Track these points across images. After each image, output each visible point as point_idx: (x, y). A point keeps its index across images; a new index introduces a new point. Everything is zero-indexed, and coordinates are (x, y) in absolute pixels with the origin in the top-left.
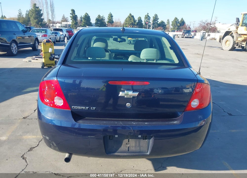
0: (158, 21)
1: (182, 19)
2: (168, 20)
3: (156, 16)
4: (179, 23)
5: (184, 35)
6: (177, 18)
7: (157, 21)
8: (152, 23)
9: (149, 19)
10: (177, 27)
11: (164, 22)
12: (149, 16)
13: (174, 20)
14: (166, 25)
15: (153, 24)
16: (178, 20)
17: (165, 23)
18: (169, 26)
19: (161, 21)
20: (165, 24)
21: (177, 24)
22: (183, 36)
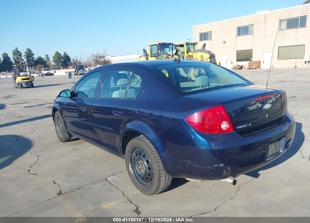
0: (34, 58)
1: (65, 53)
2: (47, 56)
3: (29, 50)
4: (62, 58)
5: (78, 72)
6: (58, 53)
7: (32, 57)
8: (26, 60)
9: (20, 55)
10: (60, 64)
11: (42, 58)
12: (19, 51)
13: (55, 56)
14: (46, 62)
15: (28, 61)
16: (60, 55)
17: (44, 59)
18: (50, 63)
19: (38, 57)
20: (44, 61)
21: (60, 59)
22: (76, 73)
